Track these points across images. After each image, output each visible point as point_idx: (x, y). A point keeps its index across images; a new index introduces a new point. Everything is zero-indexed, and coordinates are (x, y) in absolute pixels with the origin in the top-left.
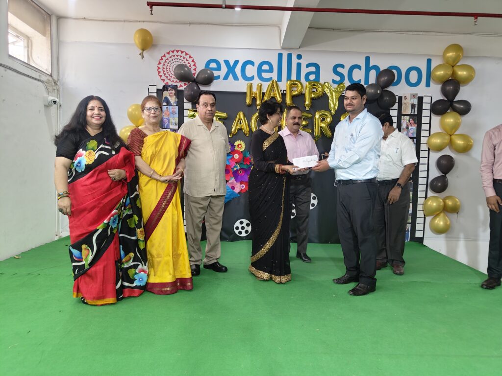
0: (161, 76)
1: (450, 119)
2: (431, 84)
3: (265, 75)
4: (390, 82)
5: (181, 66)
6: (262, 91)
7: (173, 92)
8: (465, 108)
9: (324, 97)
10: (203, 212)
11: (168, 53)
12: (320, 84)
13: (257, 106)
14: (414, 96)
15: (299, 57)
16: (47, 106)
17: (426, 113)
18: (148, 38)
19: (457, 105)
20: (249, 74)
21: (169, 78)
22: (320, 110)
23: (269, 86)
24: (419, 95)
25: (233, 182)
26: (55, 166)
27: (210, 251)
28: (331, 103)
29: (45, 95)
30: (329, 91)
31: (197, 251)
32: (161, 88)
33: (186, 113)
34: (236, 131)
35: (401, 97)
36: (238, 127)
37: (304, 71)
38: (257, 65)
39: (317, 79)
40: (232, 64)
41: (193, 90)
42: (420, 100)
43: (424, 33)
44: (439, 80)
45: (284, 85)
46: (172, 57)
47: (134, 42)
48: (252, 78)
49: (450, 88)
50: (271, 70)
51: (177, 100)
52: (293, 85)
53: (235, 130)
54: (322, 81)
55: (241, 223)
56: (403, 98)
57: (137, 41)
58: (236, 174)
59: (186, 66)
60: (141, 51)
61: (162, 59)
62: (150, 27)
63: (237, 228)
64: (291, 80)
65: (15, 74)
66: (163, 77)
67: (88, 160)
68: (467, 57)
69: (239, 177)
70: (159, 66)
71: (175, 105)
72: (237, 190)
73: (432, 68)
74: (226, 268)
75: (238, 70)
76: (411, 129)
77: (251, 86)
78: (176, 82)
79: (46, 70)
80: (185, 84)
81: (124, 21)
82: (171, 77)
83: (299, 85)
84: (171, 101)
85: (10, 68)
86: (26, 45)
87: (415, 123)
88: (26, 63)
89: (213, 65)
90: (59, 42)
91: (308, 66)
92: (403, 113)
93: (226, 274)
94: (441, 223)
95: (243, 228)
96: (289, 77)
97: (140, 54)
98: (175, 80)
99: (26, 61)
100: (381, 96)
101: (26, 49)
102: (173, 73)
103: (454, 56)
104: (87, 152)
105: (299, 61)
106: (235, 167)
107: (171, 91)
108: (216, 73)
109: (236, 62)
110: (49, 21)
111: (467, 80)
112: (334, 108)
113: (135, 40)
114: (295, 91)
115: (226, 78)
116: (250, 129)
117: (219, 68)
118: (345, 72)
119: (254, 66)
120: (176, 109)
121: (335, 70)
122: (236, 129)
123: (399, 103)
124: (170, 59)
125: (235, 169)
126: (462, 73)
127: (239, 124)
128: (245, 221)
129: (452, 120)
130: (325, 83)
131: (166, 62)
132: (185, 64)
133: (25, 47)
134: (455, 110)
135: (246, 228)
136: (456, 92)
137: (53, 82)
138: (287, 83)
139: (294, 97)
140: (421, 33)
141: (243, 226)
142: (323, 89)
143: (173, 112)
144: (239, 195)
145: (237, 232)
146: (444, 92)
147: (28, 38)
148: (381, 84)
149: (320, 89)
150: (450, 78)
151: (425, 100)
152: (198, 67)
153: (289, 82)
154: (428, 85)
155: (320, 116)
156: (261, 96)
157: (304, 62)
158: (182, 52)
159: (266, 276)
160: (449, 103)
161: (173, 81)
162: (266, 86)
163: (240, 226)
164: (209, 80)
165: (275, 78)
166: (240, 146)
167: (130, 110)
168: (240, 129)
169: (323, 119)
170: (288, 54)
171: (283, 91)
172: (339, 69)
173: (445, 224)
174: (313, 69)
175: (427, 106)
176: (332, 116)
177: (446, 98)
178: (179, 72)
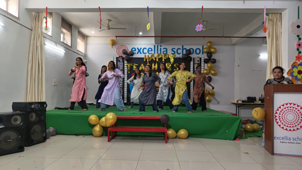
0: (118, 53)
1: (210, 64)
2: (204, 53)
3: (150, 52)
4: (190, 53)
5: (124, 50)
6: (149, 57)
7: (121, 58)
8: (214, 61)
9: (169, 59)
11: (120, 46)
13: (147, 62)
14: (198, 57)
15: (161, 46)
17: (202, 63)
18: (114, 42)
19: (211, 60)
21: (120, 54)
22: (167, 63)
24: (200, 57)
28: (171, 60)
30: (170, 57)
33: (125, 64)
35: (194, 58)
37: (162, 50)
40: (139, 49)
41: (127, 57)
42: (201, 59)
44: (206, 52)
45: (156, 55)
48: (146, 53)
50: (152, 51)
51: (122, 60)
52: (159, 55)
54: (168, 54)
60: (112, 46)
61: (118, 48)
62: (114, 38)
68: (214, 45)
70: (117, 50)
73: (204, 49)
75: (141, 51)
77: (145, 56)
78: (122, 55)
79: (83, 52)
80: (125, 56)
81: (106, 37)
83: (161, 55)
84: (120, 61)
89: (134, 49)
90: (87, 44)
91: (164, 49)
92: (195, 63)
100: (187, 58)
102: (121, 52)
103: (210, 45)
105: (161, 47)
108: (134, 52)
109: (141, 48)
110: (84, 38)
111: (215, 52)
112: (172, 62)
113: (110, 43)
114: (159, 57)
115: (138, 53)
117: (135, 50)
118: (175, 50)
120: (122, 63)
121: (172, 50)
123: (193, 60)
124: (120, 48)
126: (212, 50)
134: (211, 62)
136: (211, 56)
137: (85, 56)
142: (168, 56)
143: (121, 64)
146: (208, 56)
148: (187, 54)
149: (167, 56)
150: (209, 52)
151: (202, 59)
152: (129, 50)
154: (203, 54)
155: (168, 64)
156: (149, 59)
158: (124, 46)
160: (209, 60)
162: (150, 55)
164: (132, 54)
168: (142, 69)
169: (169, 66)
171: (156, 57)
172: (174, 50)
174: (165, 50)
175: (202, 61)
176: (171, 64)
177: (208, 58)
178: (123, 52)
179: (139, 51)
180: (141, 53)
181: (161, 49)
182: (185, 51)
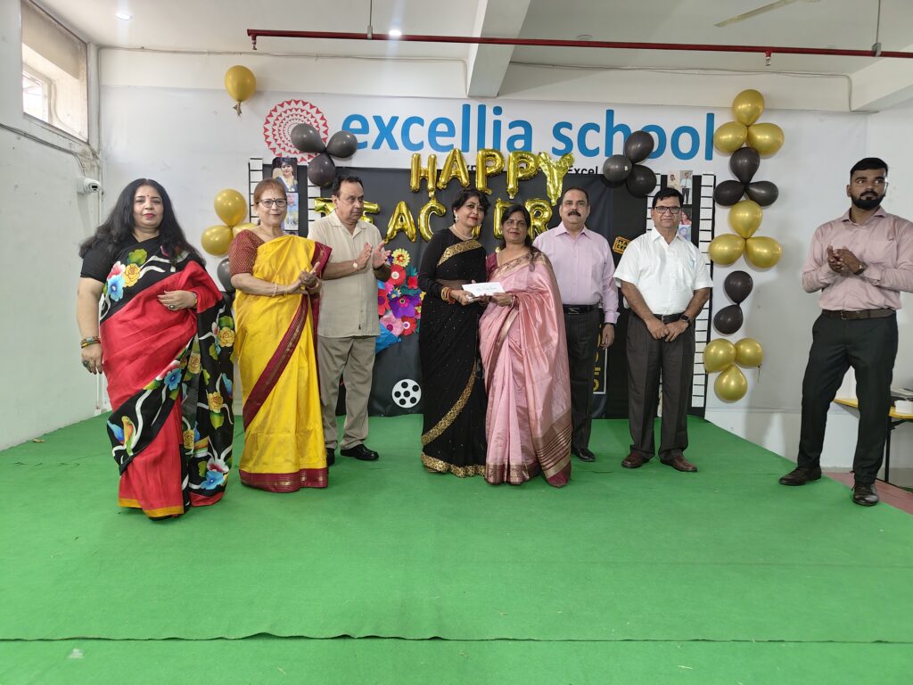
0: (269, 143)
1: (744, 212)
2: (715, 154)
3: (441, 141)
4: (647, 152)
5: (303, 128)
6: (437, 168)
7: (290, 169)
8: (768, 195)
9: (539, 177)
10: (340, 362)
11: (282, 105)
12: (532, 156)
13: (428, 191)
14: (686, 174)
15: (498, 111)
16: (82, 194)
17: (706, 203)
18: (248, 81)
19: (756, 190)
20: (414, 139)
21: (283, 146)
22: (532, 199)
23: (448, 158)
24: (695, 173)
25: (389, 318)
26: (78, 292)
27: (351, 427)
28: (551, 186)
29: (79, 175)
30: (546, 167)
31: (330, 426)
32: (270, 162)
33: (312, 204)
34: (395, 234)
35: (666, 176)
36: (397, 228)
37: (506, 133)
38: (427, 124)
39: (528, 147)
40: (386, 122)
41: (322, 166)
42: (697, 180)
43: (702, 72)
44: (726, 149)
45: (472, 158)
46: (288, 112)
47: (224, 88)
48: (421, 146)
49: (744, 161)
50: (451, 133)
51: (296, 182)
52: (488, 157)
53: (392, 233)
54: (535, 151)
55: (405, 385)
56: (669, 179)
57: (230, 86)
58: (394, 305)
59: (310, 127)
60: (237, 103)
61: (271, 115)
62: (251, 63)
63: (398, 394)
64: (484, 149)
65: (33, 143)
66: (274, 145)
67: (128, 281)
68: (771, 110)
69: (400, 309)
70: (267, 126)
71: (293, 190)
72: (397, 331)
73: (715, 129)
74: (376, 454)
75: (397, 132)
76: (683, 228)
77: (418, 159)
78: (295, 152)
79: (80, 134)
80: (310, 157)
81: (209, 53)
82: (287, 144)
83: (497, 156)
84: (286, 184)
85: (25, 135)
86: (47, 94)
87: (688, 218)
88: (46, 123)
89: (356, 125)
90: (100, 89)
91: (512, 125)
93: (376, 463)
94: (733, 383)
95: (407, 394)
96: (481, 144)
97: (235, 108)
98: (293, 150)
99: (46, 120)
100: (632, 174)
101: (47, 100)
102: (289, 138)
103: (749, 110)
104: (129, 266)
105: (497, 118)
106: (392, 292)
107: (286, 168)
108: (360, 138)
109: (394, 120)
110: (84, 53)
111: (771, 150)
112: (555, 195)
113: (225, 83)
114: (490, 167)
115: (377, 145)
116: (418, 230)
117: (365, 130)
118: (573, 135)
119: (423, 125)
120: (296, 197)
121: (557, 133)
122: (394, 229)
123: (661, 185)
124: (284, 115)
125: (394, 296)
126: (762, 137)
127: (399, 222)
128: (411, 383)
129: (747, 215)
130: (540, 153)
131: (277, 119)
132: (308, 123)
133: (45, 96)
134: (752, 197)
135: (413, 394)
136: (753, 168)
137: (92, 154)
138: (478, 154)
139: (489, 177)
140: (697, 72)
141: (407, 391)
142: (537, 164)
143: (291, 203)
144: (400, 340)
145: (397, 400)
146: (735, 168)
147: (50, 82)
148: (632, 155)
149: (532, 164)
150: (744, 146)
151: (706, 181)
152: (331, 128)
153: (480, 152)
154: (709, 156)
155: (533, 207)
156: (436, 175)
157: (505, 120)
158: (304, 104)
159: (441, 466)
160: (743, 187)
161: (290, 152)
162: (442, 160)
163: (402, 391)
164: (349, 150)
165: (458, 145)
166: (401, 258)
167: (219, 199)
168: (402, 231)
169: (538, 214)
170: (480, 106)
171: (472, 167)
172: (564, 131)
173: (738, 384)
174: (520, 130)
175: (707, 192)
176: (552, 207)
177: (739, 177)
178: (299, 137)
179: (385, 132)
180: (393, 146)
181: (497, 124)
182: (619, 139)
